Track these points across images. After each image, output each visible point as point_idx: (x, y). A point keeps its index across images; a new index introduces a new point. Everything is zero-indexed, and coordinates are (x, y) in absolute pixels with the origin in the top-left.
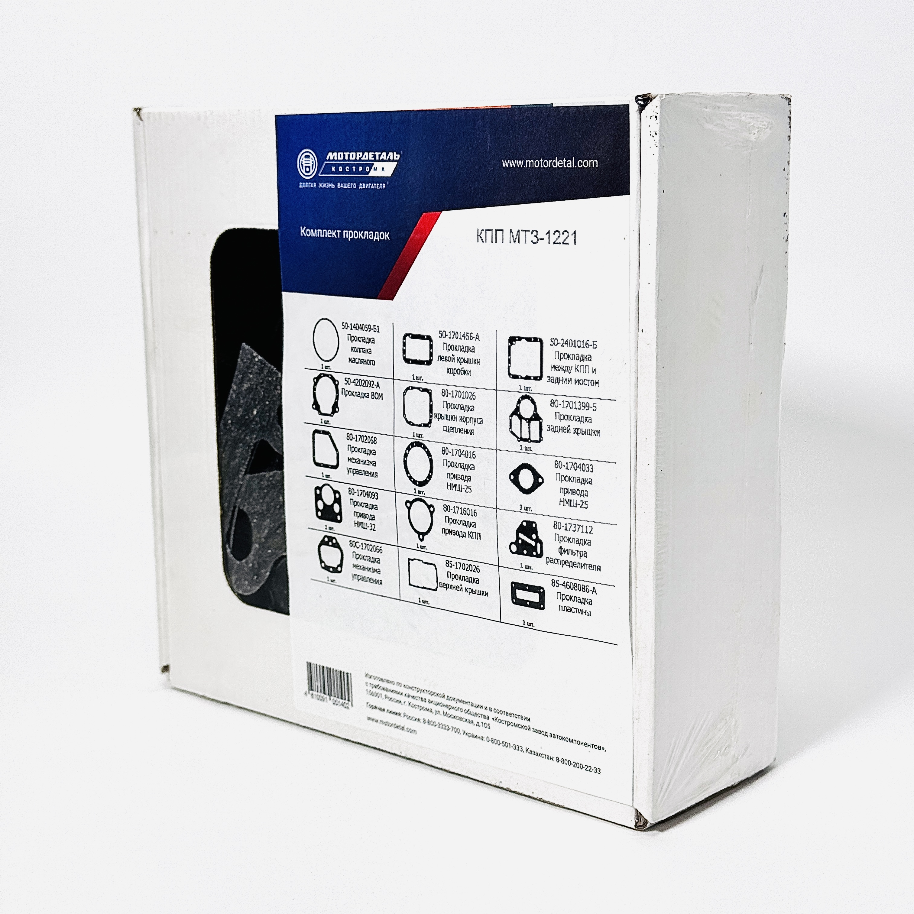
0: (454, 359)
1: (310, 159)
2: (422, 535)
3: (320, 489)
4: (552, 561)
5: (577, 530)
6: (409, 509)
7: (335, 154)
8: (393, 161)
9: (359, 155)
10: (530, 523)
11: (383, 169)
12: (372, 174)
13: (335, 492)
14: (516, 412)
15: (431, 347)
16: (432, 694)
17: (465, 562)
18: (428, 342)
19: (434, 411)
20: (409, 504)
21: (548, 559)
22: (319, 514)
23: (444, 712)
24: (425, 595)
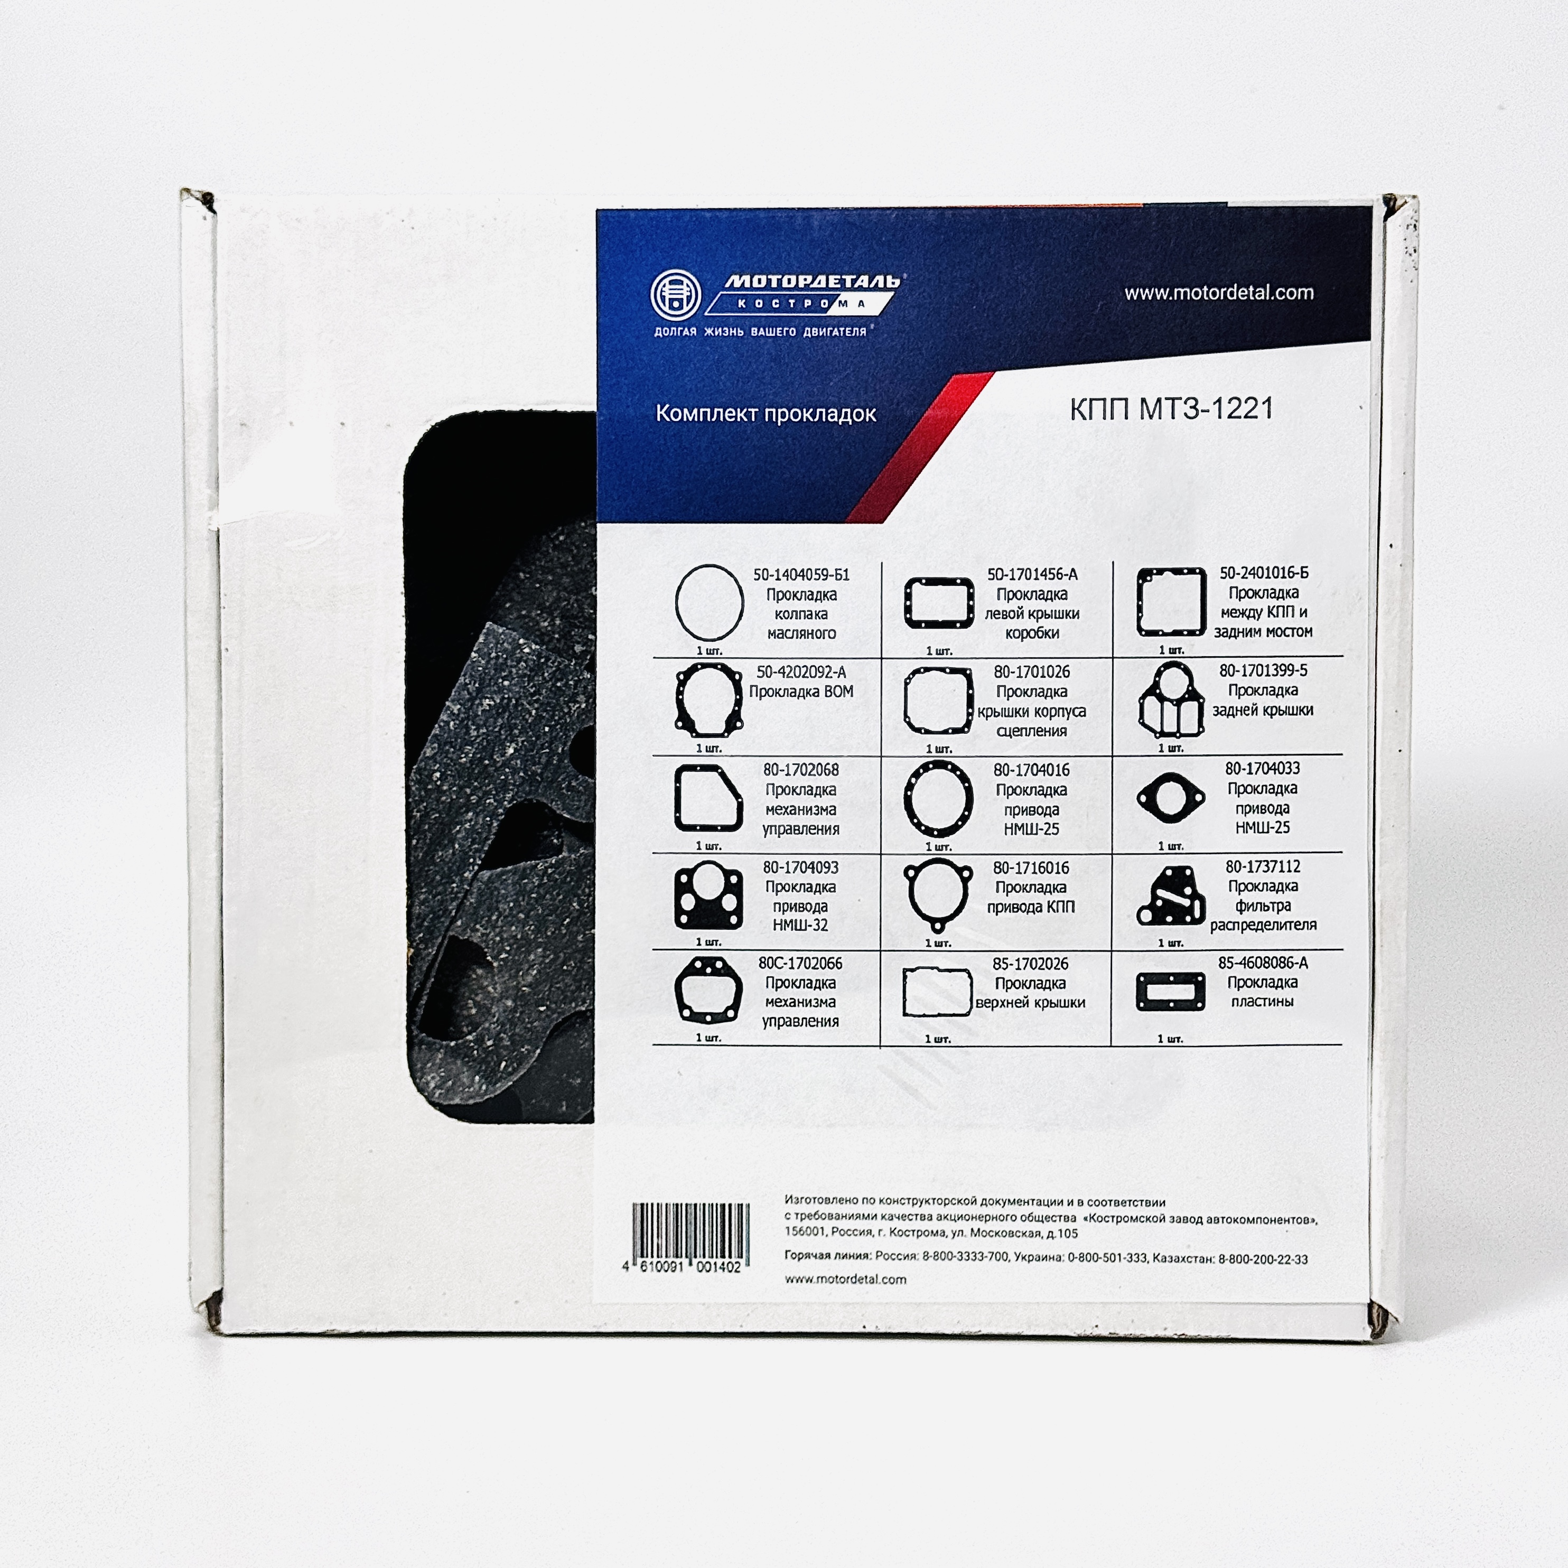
0: (1022, 613)
1: (684, 287)
2: (938, 923)
3: (690, 872)
4: (1224, 926)
5: (1271, 869)
6: (912, 881)
7: (747, 278)
8: (885, 289)
9: (805, 280)
10: (1179, 871)
11: (861, 303)
12: (836, 310)
13: (727, 873)
14: (1153, 690)
15: (971, 597)
16: (945, 1202)
17: (1037, 955)
18: (964, 589)
19: (977, 705)
20: (912, 873)
21: (1214, 925)
22: (684, 919)
23: (972, 1230)
24: (940, 1027)
